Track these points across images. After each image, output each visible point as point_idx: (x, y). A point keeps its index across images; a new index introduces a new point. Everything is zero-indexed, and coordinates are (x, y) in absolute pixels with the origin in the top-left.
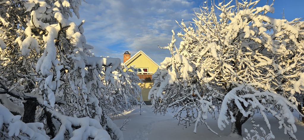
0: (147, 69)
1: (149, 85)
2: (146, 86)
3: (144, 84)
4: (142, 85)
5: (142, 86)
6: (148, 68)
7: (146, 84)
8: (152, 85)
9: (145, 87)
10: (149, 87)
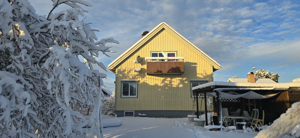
0: (175, 53)
1: (178, 82)
2: (172, 83)
3: (169, 79)
4: (165, 82)
5: (166, 84)
6: (177, 52)
7: (173, 80)
8: (184, 81)
9: (172, 85)
10: (179, 84)
